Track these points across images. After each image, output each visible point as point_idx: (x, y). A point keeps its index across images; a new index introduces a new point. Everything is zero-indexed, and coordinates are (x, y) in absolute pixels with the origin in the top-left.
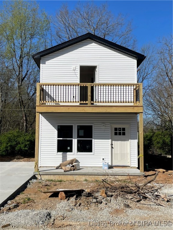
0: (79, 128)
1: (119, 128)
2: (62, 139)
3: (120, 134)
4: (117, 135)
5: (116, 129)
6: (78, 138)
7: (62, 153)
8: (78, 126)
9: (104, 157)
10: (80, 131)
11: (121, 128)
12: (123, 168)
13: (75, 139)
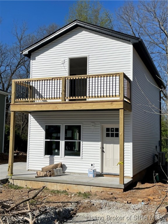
0: (67, 128)
1: (111, 129)
2: (49, 140)
3: (112, 135)
4: (109, 137)
5: (108, 130)
6: (65, 139)
7: (49, 156)
8: (65, 126)
9: (92, 163)
10: (68, 131)
11: (113, 129)
12: (115, 177)
13: (62, 140)
